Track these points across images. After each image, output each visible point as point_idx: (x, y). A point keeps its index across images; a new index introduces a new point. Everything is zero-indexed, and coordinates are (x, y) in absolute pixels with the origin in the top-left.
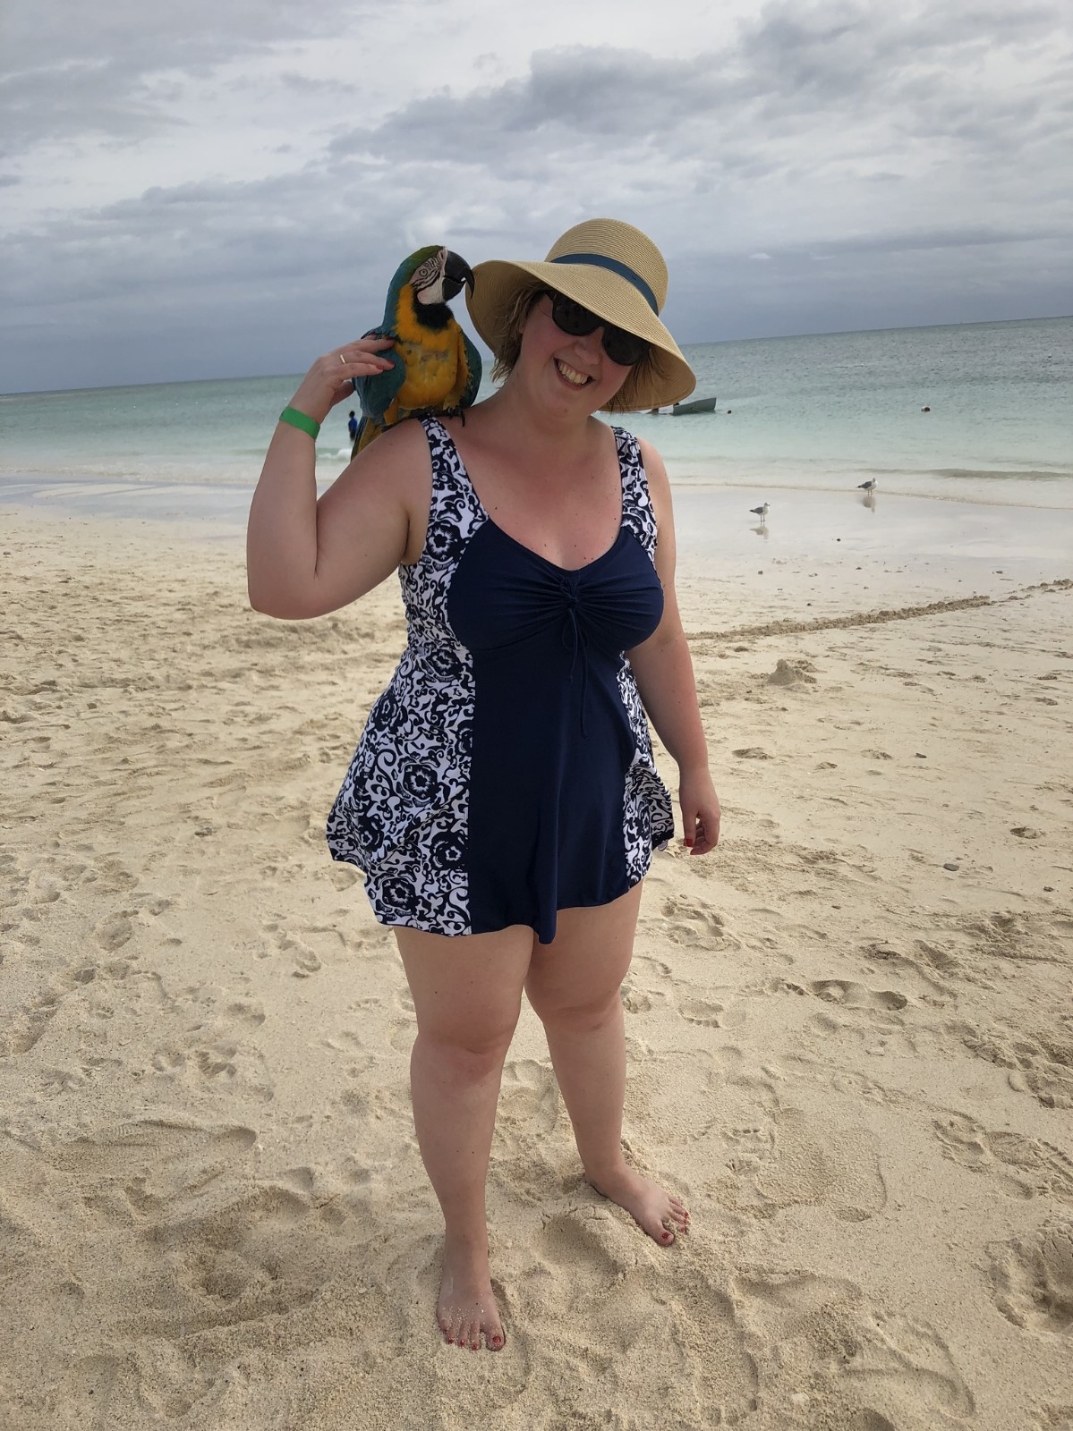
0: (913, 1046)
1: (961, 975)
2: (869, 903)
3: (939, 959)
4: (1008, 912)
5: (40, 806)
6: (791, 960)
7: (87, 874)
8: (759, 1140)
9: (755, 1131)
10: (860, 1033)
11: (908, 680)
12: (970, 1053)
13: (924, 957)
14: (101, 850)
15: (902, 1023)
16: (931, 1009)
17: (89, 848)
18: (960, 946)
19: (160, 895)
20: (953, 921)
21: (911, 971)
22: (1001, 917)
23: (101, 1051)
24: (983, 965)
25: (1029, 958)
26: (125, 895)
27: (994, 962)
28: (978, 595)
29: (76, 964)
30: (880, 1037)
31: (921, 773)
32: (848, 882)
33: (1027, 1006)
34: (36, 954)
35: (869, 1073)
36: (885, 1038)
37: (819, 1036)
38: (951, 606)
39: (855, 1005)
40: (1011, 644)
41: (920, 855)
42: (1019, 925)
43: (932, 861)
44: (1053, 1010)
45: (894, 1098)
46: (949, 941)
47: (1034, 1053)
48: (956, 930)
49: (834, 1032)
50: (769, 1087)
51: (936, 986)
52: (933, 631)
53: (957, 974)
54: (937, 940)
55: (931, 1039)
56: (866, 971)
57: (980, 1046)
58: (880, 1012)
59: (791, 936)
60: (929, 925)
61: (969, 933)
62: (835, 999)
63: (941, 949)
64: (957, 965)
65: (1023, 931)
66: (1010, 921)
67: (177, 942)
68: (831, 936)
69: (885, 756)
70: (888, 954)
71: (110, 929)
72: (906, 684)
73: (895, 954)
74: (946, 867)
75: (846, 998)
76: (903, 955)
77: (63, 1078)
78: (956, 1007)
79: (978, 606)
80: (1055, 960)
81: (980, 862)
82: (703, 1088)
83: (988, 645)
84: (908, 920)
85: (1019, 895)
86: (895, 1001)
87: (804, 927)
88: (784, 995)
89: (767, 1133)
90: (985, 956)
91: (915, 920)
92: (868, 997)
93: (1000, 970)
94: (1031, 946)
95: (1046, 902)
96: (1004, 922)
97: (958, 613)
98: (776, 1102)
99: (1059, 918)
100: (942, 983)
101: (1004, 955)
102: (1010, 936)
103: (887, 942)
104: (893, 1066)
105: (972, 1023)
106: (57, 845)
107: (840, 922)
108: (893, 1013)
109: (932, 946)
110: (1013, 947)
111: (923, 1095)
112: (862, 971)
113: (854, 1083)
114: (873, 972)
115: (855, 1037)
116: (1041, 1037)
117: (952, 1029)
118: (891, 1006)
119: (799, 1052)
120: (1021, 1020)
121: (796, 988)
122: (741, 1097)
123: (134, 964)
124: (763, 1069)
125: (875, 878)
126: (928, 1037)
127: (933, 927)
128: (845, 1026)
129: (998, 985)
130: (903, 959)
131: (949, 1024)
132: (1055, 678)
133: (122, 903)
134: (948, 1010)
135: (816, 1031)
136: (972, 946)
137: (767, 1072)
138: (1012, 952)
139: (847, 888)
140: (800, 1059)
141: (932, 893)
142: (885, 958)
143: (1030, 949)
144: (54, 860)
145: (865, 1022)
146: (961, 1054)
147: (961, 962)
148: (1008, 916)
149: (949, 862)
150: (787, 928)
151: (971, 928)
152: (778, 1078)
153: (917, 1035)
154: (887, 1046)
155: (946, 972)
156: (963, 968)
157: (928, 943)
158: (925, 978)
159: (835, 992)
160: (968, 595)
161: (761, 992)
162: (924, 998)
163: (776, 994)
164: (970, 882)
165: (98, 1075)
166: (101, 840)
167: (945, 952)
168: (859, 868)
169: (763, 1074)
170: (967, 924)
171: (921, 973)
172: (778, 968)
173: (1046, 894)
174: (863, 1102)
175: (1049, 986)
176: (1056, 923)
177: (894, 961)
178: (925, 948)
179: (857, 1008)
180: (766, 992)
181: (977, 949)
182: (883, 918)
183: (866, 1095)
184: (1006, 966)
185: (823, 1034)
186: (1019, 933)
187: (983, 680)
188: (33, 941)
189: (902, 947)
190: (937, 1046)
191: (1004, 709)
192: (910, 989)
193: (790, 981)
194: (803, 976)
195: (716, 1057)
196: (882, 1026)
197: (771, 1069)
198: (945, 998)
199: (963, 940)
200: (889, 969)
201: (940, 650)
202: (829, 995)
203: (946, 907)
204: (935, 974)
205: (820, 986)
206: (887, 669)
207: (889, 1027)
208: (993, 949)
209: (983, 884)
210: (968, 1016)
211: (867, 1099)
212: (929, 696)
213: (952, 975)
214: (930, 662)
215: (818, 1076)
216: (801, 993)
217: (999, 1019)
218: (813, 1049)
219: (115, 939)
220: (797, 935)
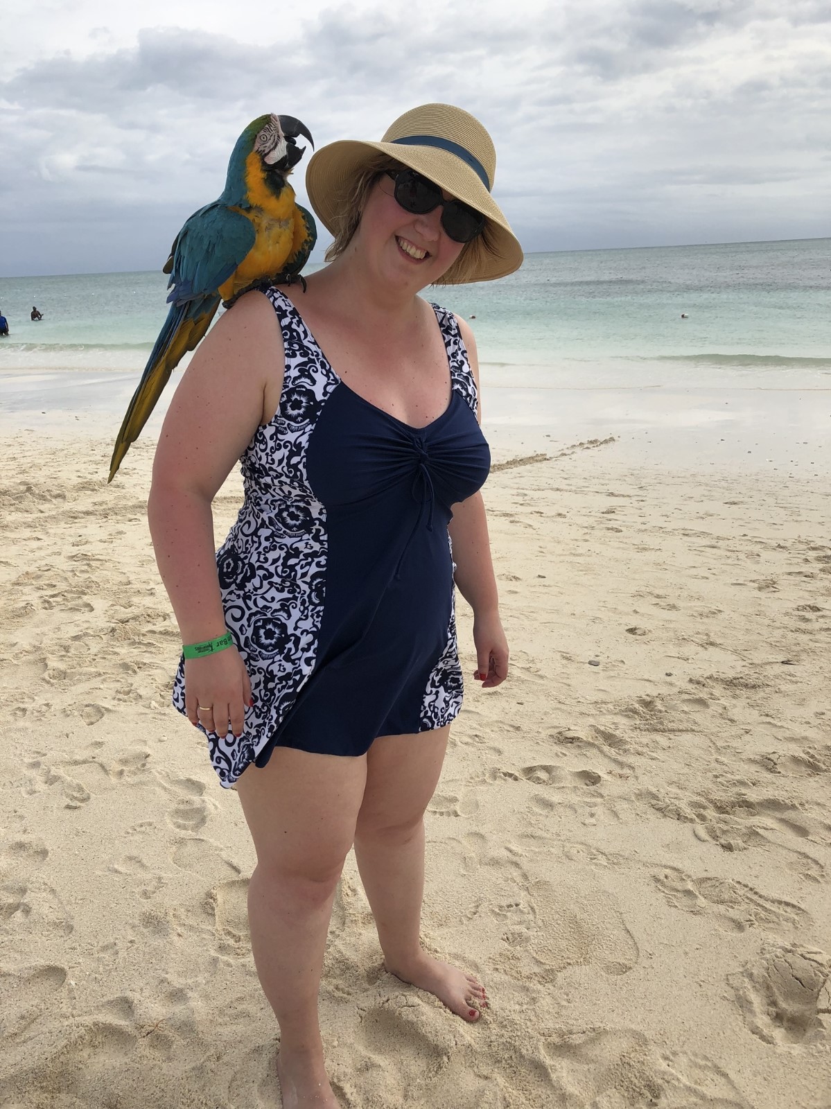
0: (616, 814)
1: (632, 751)
2: (543, 697)
3: (610, 739)
4: (647, 695)
6: (499, 752)
8: (522, 912)
9: (517, 905)
10: (571, 807)
11: (512, 519)
12: (659, 814)
13: (599, 738)
15: (602, 796)
16: (619, 782)
18: (623, 727)
20: (611, 706)
21: (595, 751)
22: (644, 700)
24: (645, 741)
25: (674, 731)
27: (651, 736)
28: (539, 453)
30: (588, 809)
31: (546, 590)
32: (523, 682)
33: (686, 770)
35: (590, 842)
36: (594, 810)
37: (541, 814)
38: (522, 462)
39: (562, 785)
40: (574, 488)
41: (568, 655)
42: (659, 705)
43: (580, 659)
44: (706, 771)
45: (615, 861)
46: (614, 723)
47: (704, 808)
48: (615, 714)
49: (552, 810)
50: (517, 865)
51: (615, 761)
52: (515, 480)
53: (629, 750)
54: (605, 722)
55: (627, 806)
56: (561, 755)
57: (665, 808)
58: (582, 788)
59: (492, 731)
60: (594, 712)
61: (626, 716)
62: (544, 781)
63: (610, 731)
64: (626, 742)
65: (663, 709)
66: (650, 702)
68: (525, 728)
69: (516, 578)
70: (573, 739)
72: (512, 522)
73: (578, 738)
74: (590, 663)
75: (553, 779)
76: (585, 739)
78: (637, 778)
79: (540, 461)
80: (693, 731)
81: (613, 658)
82: (463, 872)
83: (558, 490)
84: (577, 709)
85: (650, 681)
86: (591, 778)
87: (501, 722)
88: (503, 781)
89: (526, 905)
90: (644, 733)
91: (583, 709)
92: (569, 777)
93: (657, 743)
94: (673, 721)
95: (671, 684)
96: (648, 704)
97: (528, 467)
98: (525, 876)
99: (686, 697)
100: (619, 758)
101: (656, 730)
102: (655, 715)
103: (569, 730)
104: (604, 833)
105: (654, 790)
107: (526, 715)
108: (592, 788)
109: (602, 728)
110: (662, 723)
111: (637, 855)
112: (557, 755)
113: (581, 852)
114: (565, 755)
115: (569, 812)
116: (705, 794)
117: (639, 796)
118: (588, 782)
119: (530, 830)
120: (687, 782)
121: (511, 775)
122: (495, 875)
124: (507, 849)
125: (541, 677)
126: (625, 805)
127: (598, 713)
128: (560, 803)
129: (659, 755)
130: (586, 742)
131: (637, 792)
132: (614, 512)
134: (632, 780)
135: (537, 810)
136: (631, 726)
137: (511, 851)
138: (662, 727)
139: (523, 686)
140: (532, 837)
141: (588, 685)
142: (571, 743)
143: (672, 724)
145: (575, 799)
146: (652, 816)
147: (629, 740)
148: (648, 699)
149: (591, 659)
150: (488, 724)
151: (626, 711)
152: (521, 855)
153: (616, 804)
154: (596, 816)
155: (619, 749)
156: (631, 744)
157: (599, 726)
158: (606, 756)
159: (543, 775)
160: (531, 454)
161: (484, 782)
162: (610, 773)
163: (497, 782)
164: (612, 674)
167: (614, 733)
168: (528, 669)
169: (509, 854)
170: (623, 708)
171: (602, 752)
172: (492, 760)
173: (668, 679)
174: (593, 867)
175: (696, 752)
176: (684, 701)
177: (580, 744)
178: (598, 731)
179: (563, 787)
180: (488, 781)
181: (636, 728)
182: (558, 709)
183: (594, 861)
184: (661, 739)
185: (544, 812)
186: (660, 711)
187: (565, 516)
189: (582, 733)
190: (633, 811)
191: (587, 537)
192: (599, 766)
193: (505, 770)
194: (513, 764)
195: (464, 842)
196: (588, 800)
197: (513, 848)
198: (626, 771)
199: (623, 721)
200: (576, 751)
201: (526, 495)
202: (538, 778)
203: (601, 696)
204: (612, 752)
205: (529, 771)
206: (493, 511)
207: (593, 800)
208: (647, 726)
209: (622, 674)
210: (647, 783)
211: (596, 865)
212: (529, 530)
213: (625, 751)
214: (521, 505)
215: (551, 849)
216: (516, 779)
217: (670, 784)
218: (541, 826)
220: (497, 729)
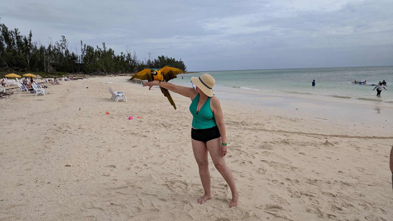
5: (177, 141)
7: (178, 150)
14: (181, 147)
17: (180, 147)
19: (186, 153)
23: (169, 167)
26: (182, 153)
29: (171, 158)
34: (167, 157)
67: (185, 159)
71: (177, 156)
77: (164, 168)
106: (176, 146)
123: (178, 160)
133: (180, 153)
144: (175, 147)
165: (168, 169)
166: (182, 146)
188: (167, 155)
219: (178, 157)
